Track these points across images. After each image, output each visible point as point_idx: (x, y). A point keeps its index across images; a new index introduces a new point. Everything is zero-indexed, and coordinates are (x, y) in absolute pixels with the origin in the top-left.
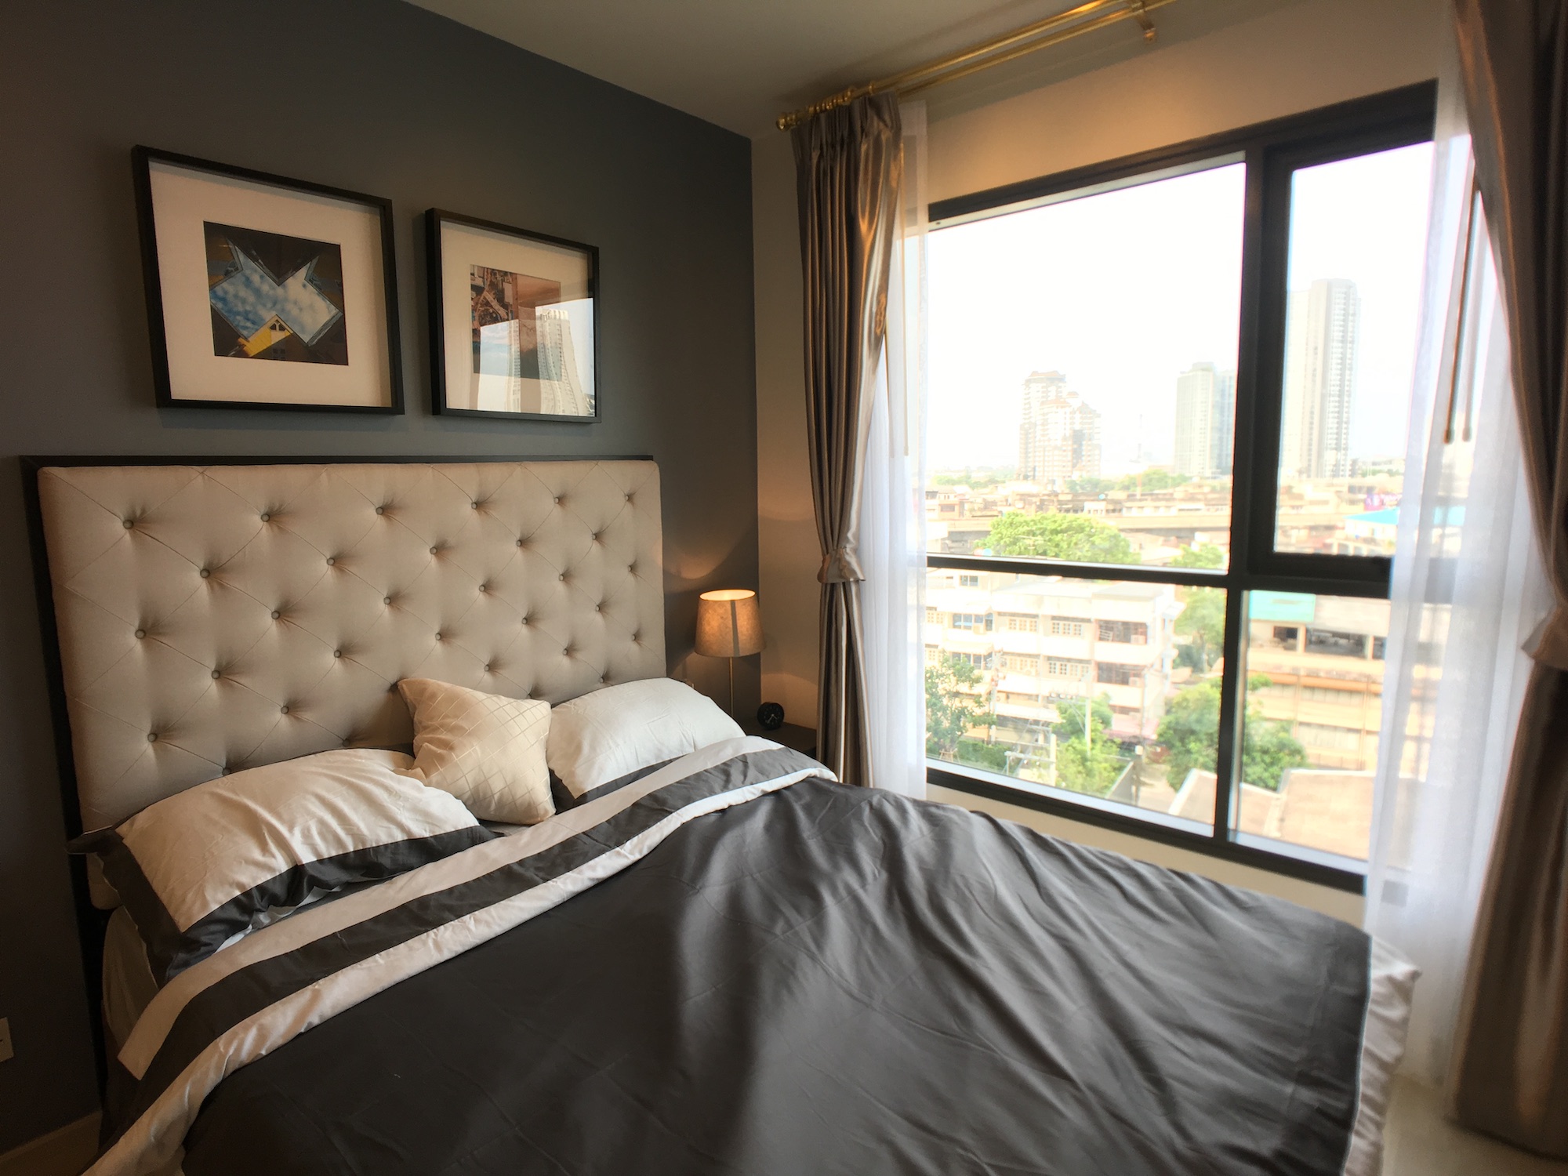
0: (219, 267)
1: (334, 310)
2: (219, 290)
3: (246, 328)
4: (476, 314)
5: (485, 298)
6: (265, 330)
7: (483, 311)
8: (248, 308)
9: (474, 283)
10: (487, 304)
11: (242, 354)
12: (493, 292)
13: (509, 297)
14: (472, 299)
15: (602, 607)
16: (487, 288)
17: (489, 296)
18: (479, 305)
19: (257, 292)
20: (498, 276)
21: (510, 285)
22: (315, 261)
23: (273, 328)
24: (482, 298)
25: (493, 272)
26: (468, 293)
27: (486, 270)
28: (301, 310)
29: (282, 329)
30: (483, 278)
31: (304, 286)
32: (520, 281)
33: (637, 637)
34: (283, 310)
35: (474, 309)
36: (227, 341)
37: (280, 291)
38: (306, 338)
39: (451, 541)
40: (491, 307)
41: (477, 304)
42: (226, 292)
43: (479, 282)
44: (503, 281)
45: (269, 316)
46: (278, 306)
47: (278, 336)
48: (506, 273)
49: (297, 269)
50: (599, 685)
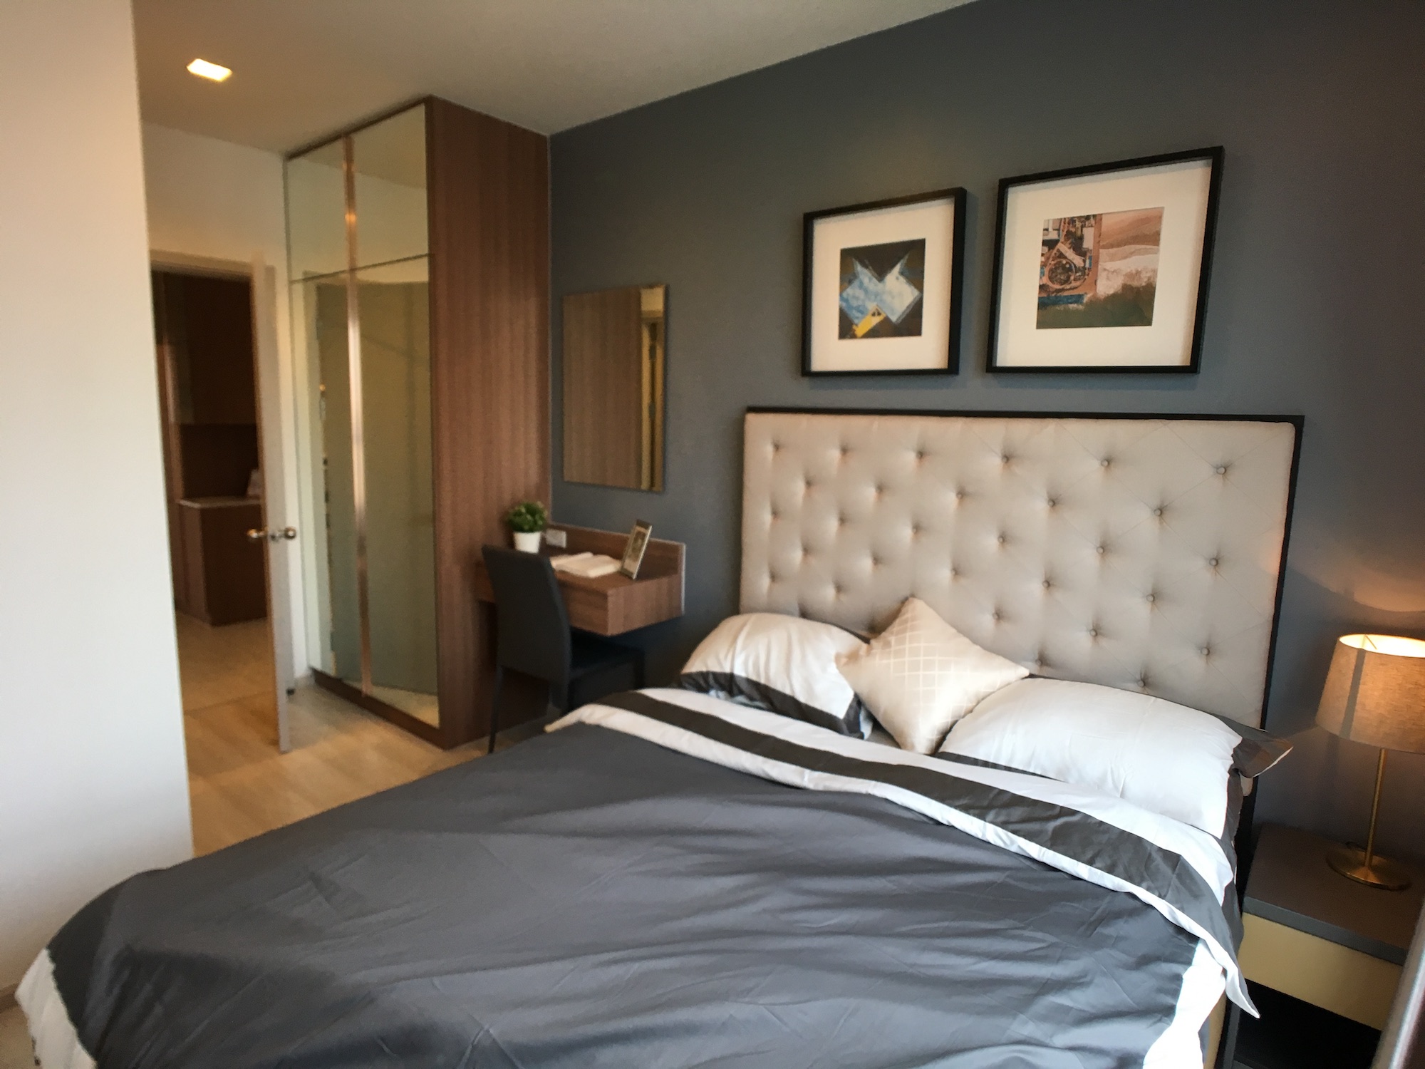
0: (847, 277)
1: (916, 293)
2: (845, 295)
3: (857, 318)
4: (1046, 270)
5: (1058, 250)
6: (869, 317)
7: (1055, 264)
8: (860, 303)
9: (1047, 238)
10: (1061, 255)
11: (854, 336)
12: (1069, 242)
13: (1088, 243)
14: (1043, 255)
16: (1062, 239)
17: (1064, 248)
18: (1051, 259)
19: (866, 291)
20: (1077, 223)
21: (1093, 229)
22: (906, 257)
23: (874, 315)
24: (1055, 251)
25: (1072, 221)
26: (1039, 248)
27: (1063, 221)
28: (893, 297)
29: (879, 314)
30: (1058, 230)
31: (897, 279)
32: (1106, 222)
33: (1208, 650)
34: (881, 300)
35: (1043, 265)
36: (846, 330)
37: (880, 285)
38: (894, 318)
40: (1065, 258)
41: (1048, 258)
42: (848, 295)
43: (1053, 235)
44: (1082, 227)
45: (871, 306)
46: (878, 298)
47: (876, 320)
48: (1088, 218)
49: (893, 266)
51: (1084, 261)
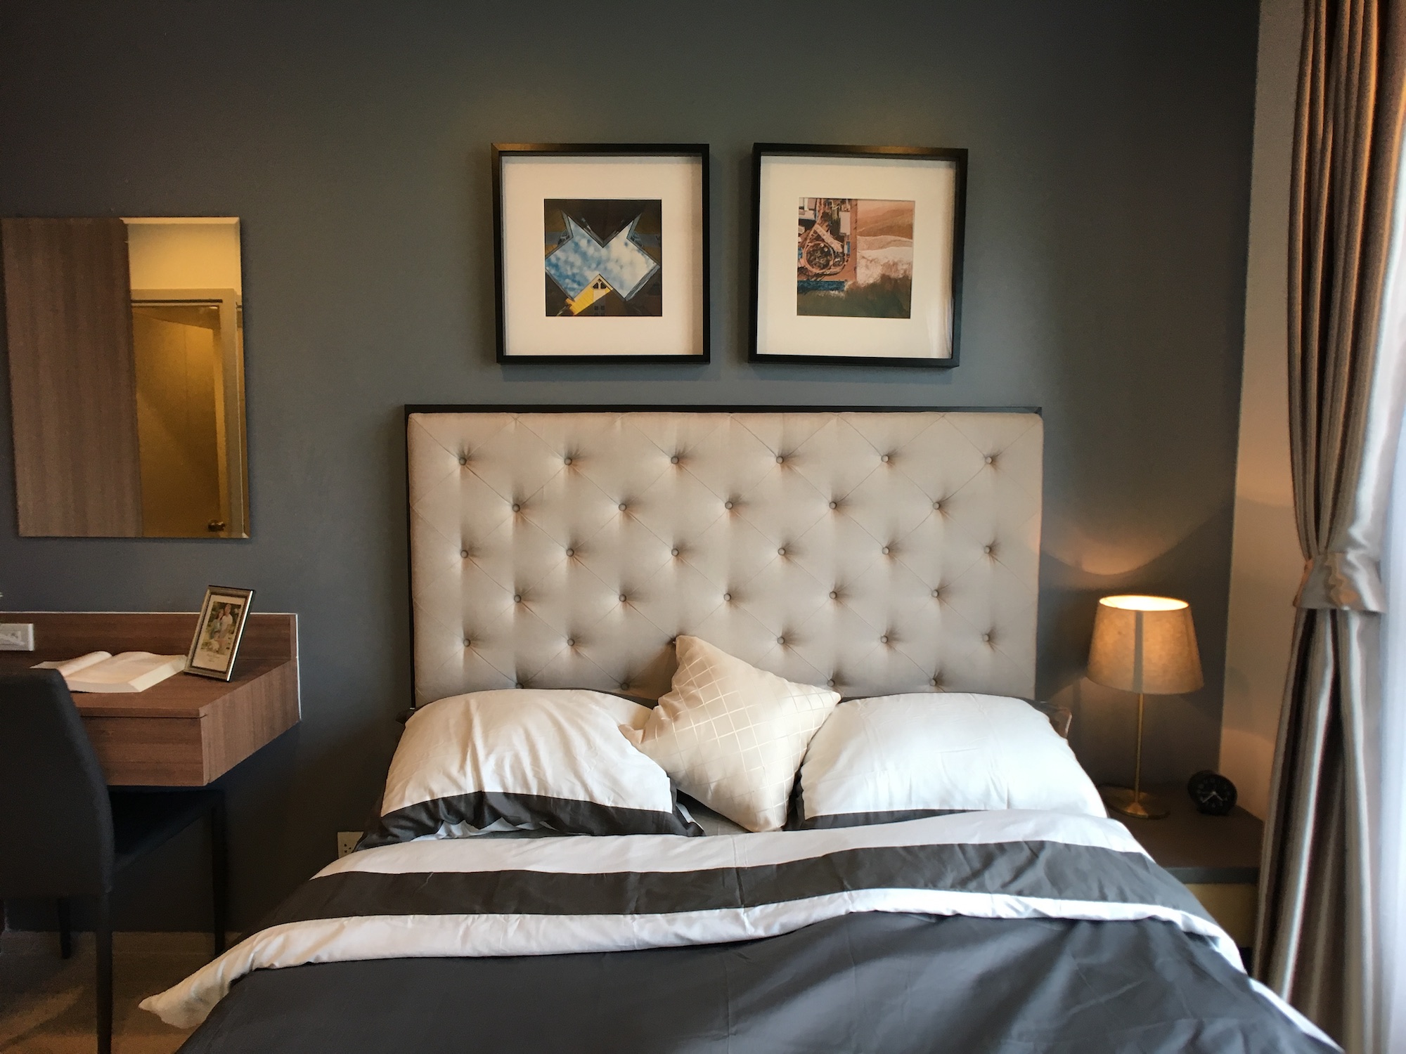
0: (555, 236)
1: (652, 264)
2: (553, 258)
3: (573, 289)
4: (804, 251)
5: (815, 232)
6: (589, 288)
7: (813, 247)
8: (575, 271)
9: (803, 217)
10: (819, 238)
11: (569, 313)
12: (826, 224)
13: (845, 228)
14: (800, 235)
15: (941, 593)
16: (818, 220)
17: (821, 229)
18: (808, 241)
19: (584, 256)
20: (833, 205)
21: (849, 213)
22: (637, 219)
23: (596, 287)
24: (812, 232)
25: (828, 202)
26: (796, 228)
27: (818, 200)
28: (621, 267)
29: (603, 287)
30: (815, 210)
31: (626, 244)
32: (861, 207)
33: (991, 637)
34: (605, 269)
35: (801, 246)
36: (557, 303)
37: (604, 251)
38: (624, 294)
39: (746, 496)
40: (823, 240)
41: (806, 239)
42: (558, 259)
43: (809, 215)
44: (839, 210)
45: (592, 276)
46: (602, 266)
47: (601, 293)
48: (843, 201)
49: (620, 230)
50: (927, 687)
51: (843, 247)
